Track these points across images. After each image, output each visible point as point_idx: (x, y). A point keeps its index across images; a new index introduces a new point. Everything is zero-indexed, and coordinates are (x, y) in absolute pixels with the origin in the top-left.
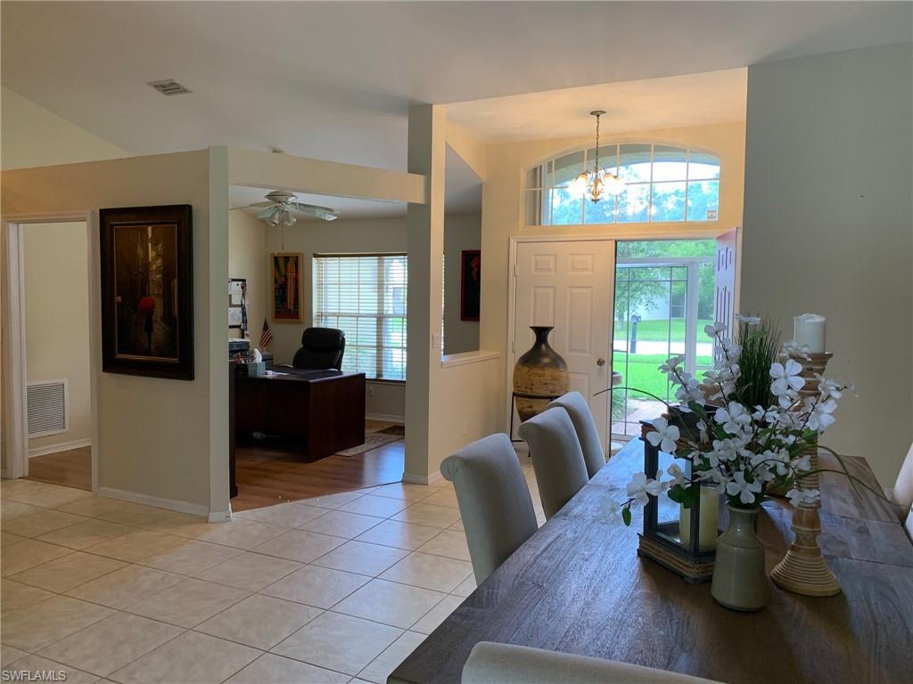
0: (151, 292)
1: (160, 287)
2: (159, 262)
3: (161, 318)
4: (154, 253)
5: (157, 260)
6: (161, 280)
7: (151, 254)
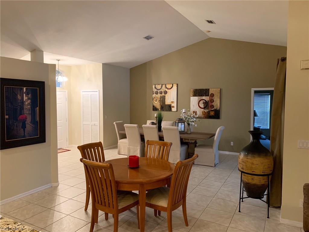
0: (25, 113)
1: (30, 111)
2: (29, 101)
3: (30, 122)
4: (27, 98)
5: (28, 100)
6: (30, 108)
7: (25, 98)
